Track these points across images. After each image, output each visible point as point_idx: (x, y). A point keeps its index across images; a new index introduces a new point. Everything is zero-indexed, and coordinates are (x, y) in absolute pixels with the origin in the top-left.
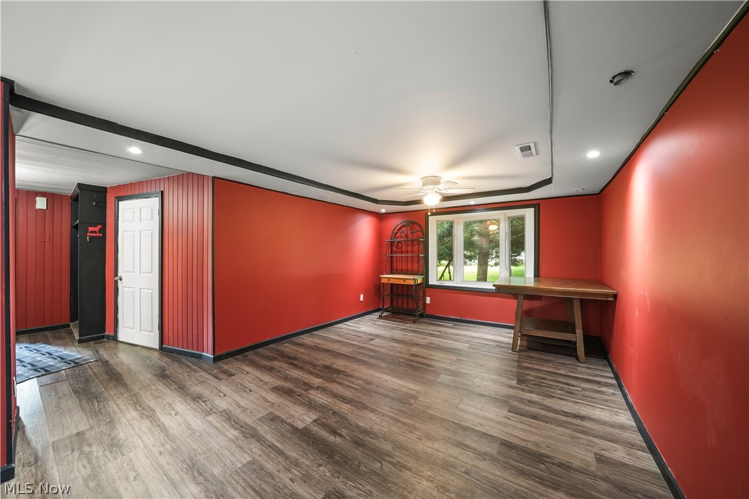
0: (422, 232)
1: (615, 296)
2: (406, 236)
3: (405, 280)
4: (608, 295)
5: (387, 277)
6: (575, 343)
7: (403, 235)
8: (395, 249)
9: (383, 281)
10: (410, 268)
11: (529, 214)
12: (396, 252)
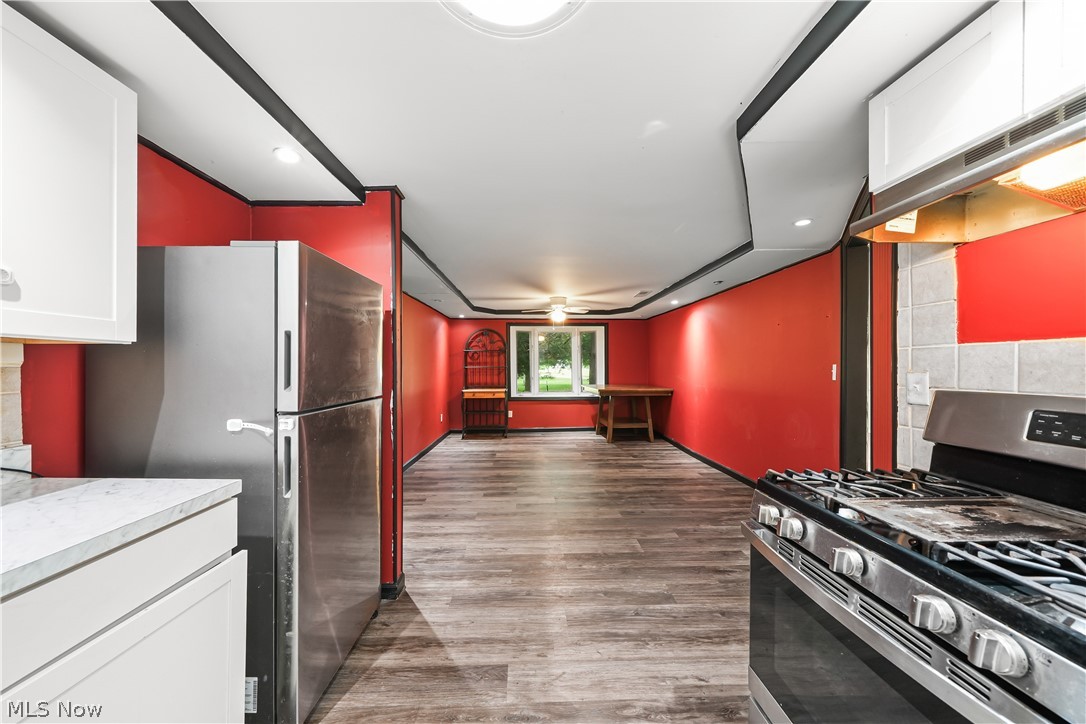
0: (503, 340)
1: (672, 392)
2: (484, 345)
3: (494, 393)
4: (667, 392)
5: (469, 393)
6: (647, 429)
7: (480, 344)
8: (469, 360)
9: (466, 396)
10: (489, 380)
11: (600, 331)
12: (471, 364)
